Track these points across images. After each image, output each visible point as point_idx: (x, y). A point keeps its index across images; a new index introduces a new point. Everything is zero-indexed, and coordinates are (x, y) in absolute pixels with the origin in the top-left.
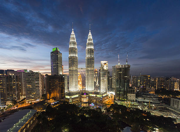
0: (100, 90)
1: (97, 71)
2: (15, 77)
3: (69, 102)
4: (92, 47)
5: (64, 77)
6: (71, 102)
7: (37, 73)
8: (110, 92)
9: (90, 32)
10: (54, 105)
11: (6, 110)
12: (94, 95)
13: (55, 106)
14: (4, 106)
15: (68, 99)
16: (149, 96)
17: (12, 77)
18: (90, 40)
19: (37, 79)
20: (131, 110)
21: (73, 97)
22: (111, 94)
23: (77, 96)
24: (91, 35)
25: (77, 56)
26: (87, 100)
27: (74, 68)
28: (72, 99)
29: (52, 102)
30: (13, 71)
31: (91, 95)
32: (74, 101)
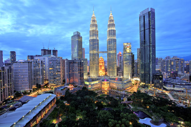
0: (123, 76)
2: (40, 62)
3: (88, 89)
4: (114, 28)
5: (82, 61)
6: (90, 89)
8: (135, 79)
15: (87, 85)
16: (179, 83)
17: (38, 62)
18: (111, 21)
19: (59, 64)
21: (92, 83)
22: (136, 80)
23: (97, 82)
26: (108, 87)
27: (94, 52)
28: (92, 85)
29: (71, 87)
31: (112, 81)
32: (94, 88)
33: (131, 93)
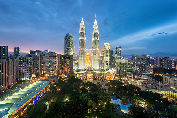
0: (104, 68)
1: (103, 51)
2: (39, 56)
3: (76, 77)
4: (98, 32)
6: (78, 77)
7: (54, 53)
9: (96, 20)
10: (64, 78)
11: (31, 80)
12: (99, 72)
13: (64, 80)
14: (30, 78)
15: (76, 74)
16: (145, 74)
17: (37, 56)
18: (95, 26)
19: (54, 58)
20: (125, 86)
21: (80, 73)
22: (114, 71)
23: (85, 72)
24: (97, 22)
25: (85, 39)
26: (92, 76)
27: (83, 49)
28: (79, 74)
29: (63, 76)
30: (40, 51)
31: (95, 71)
32: (81, 77)
33: (108, 80)
